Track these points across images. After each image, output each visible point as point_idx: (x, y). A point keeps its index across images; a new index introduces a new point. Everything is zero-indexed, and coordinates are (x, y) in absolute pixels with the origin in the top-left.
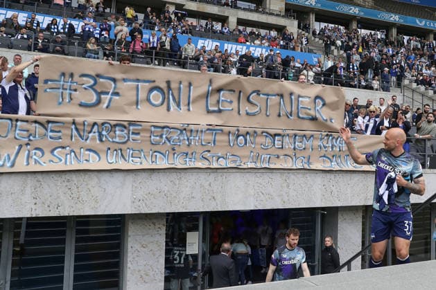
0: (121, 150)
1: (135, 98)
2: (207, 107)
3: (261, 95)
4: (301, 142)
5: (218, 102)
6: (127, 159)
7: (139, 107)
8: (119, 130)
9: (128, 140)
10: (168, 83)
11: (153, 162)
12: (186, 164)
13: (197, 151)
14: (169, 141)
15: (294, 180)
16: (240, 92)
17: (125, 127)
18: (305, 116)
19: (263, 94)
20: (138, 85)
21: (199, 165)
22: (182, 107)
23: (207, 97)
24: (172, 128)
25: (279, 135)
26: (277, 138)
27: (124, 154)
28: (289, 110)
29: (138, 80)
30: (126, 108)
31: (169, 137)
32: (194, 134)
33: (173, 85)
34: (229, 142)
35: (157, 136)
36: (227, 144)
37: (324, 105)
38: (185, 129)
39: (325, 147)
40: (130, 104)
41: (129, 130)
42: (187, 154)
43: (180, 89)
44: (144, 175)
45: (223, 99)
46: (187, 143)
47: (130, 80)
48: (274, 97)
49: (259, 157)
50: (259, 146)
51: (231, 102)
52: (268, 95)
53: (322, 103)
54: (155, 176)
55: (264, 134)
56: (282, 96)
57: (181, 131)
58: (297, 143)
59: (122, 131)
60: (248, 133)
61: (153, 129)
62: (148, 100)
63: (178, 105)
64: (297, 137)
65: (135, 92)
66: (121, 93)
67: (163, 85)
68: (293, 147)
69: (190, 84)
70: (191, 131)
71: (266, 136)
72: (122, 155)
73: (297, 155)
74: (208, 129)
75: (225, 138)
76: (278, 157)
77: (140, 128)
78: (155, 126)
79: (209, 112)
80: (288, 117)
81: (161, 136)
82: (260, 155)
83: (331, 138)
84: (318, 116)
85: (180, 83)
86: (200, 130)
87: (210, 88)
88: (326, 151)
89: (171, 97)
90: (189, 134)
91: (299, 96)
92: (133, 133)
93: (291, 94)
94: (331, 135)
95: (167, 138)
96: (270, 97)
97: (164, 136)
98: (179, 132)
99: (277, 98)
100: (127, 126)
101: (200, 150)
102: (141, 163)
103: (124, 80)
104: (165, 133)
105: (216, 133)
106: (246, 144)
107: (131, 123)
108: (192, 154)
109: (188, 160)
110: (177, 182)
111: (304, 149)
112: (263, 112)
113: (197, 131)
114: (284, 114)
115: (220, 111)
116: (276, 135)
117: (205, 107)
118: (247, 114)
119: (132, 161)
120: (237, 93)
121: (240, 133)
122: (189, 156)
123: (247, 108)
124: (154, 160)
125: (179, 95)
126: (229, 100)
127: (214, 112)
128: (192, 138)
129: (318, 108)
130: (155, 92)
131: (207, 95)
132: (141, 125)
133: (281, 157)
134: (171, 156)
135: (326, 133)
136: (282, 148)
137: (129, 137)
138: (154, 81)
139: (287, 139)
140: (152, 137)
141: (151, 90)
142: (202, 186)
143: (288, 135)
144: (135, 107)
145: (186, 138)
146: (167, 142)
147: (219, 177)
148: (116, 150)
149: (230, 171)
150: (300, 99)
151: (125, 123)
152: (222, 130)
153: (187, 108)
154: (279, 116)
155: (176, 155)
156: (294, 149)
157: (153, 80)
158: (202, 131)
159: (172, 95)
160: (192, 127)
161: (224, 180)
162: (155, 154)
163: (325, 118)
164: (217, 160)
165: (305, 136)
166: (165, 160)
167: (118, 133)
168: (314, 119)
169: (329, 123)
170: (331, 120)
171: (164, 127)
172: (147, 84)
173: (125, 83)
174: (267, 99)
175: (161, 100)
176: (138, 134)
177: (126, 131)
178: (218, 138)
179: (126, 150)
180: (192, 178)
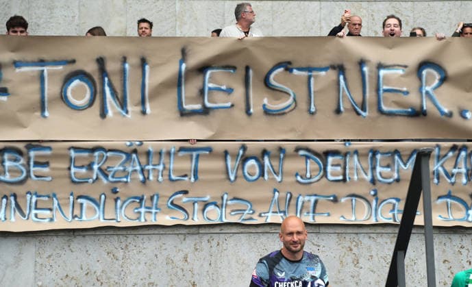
0: (15, 196)
1: (37, 97)
2: (180, 104)
3: (295, 72)
4: (388, 166)
5: (202, 92)
6: (27, 212)
7: (46, 114)
8: (10, 160)
9: (28, 176)
10: (101, 62)
11: (74, 217)
12: (139, 218)
13: (161, 193)
14: (106, 176)
15: (369, 248)
16: (247, 69)
17: (20, 153)
18: (394, 109)
19: (300, 69)
20: (43, 71)
21: (166, 219)
22: (129, 108)
23: (179, 85)
24: (110, 150)
25: (335, 153)
26: (330, 159)
27: (21, 204)
28: (358, 98)
29: (42, 62)
30: (22, 117)
31: (105, 167)
32: (154, 160)
33: (111, 67)
34: (227, 173)
35: (82, 167)
36: (224, 176)
37: (444, 80)
38: (135, 151)
39: (450, 175)
40: (29, 109)
41: (29, 159)
42: (141, 199)
43: (123, 71)
44: (57, 241)
45: (211, 85)
46: (141, 177)
47: (27, 64)
48: (323, 73)
49: (293, 202)
50: (292, 179)
51: (229, 91)
52: (310, 69)
53: (437, 77)
54: (77, 243)
55: (302, 152)
56: (340, 69)
57: (129, 155)
58: (379, 169)
59: (16, 160)
60: (265, 152)
61: (73, 154)
62: (63, 98)
63: (123, 105)
64: (379, 157)
65: (36, 86)
66: (10, 90)
67: (91, 68)
68: (369, 177)
69: (143, 62)
70: (148, 153)
71: (307, 157)
72: (17, 206)
73: (381, 196)
74: (181, 149)
75: (218, 164)
76: (336, 200)
77: (48, 152)
78: (77, 149)
79: (184, 114)
80: (358, 114)
81: (90, 167)
82: (295, 195)
83: (463, 154)
84: (427, 105)
85: (124, 60)
86: (164, 150)
87: (184, 66)
88: (453, 184)
89: (107, 89)
90: (143, 160)
91: (380, 66)
92: (37, 164)
93: (362, 63)
94: (465, 148)
95: (100, 169)
96: (314, 73)
97: (96, 167)
98: (124, 157)
99: (332, 74)
100: (24, 150)
101: (167, 190)
102: (52, 220)
103: (16, 64)
104: (96, 160)
105: (198, 156)
106: (262, 174)
107: (32, 145)
108: (152, 198)
109: (143, 210)
110: (120, 254)
111: (398, 180)
112: (303, 105)
113: (160, 153)
114: (349, 106)
115: (206, 111)
116: (328, 153)
117: (176, 104)
118: (267, 112)
119: (36, 216)
120: (241, 72)
121: (248, 153)
122: (146, 203)
123: (265, 101)
124: (77, 212)
125: (124, 85)
126: (224, 87)
127: (193, 113)
128: (150, 167)
129: (428, 88)
130: (76, 82)
131: (178, 82)
132: (49, 148)
133: (343, 200)
134: (110, 203)
135: (450, 144)
136: (344, 180)
137: (28, 172)
138: (73, 61)
139: (354, 162)
140: (73, 170)
141: (68, 79)
142: (169, 261)
143: (356, 152)
144: (38, 114)
145: (138, 168)
146: (101, 177)
147: (205, 244)
148: (5, 197)
149: (226, 230)
150: (382, 72)
151: (21, 146)
152: (210, 149)
153: (139, 108)
154: (338, 111)
155: (119, 202)
156: (373, 181)
157: (70, 58)
158: (169, 153)
159: (110, 85)
160: (150, 146)
161: (214, 249)
162: (80, 201)
163: (446, 110)
164: (203, 210)
165: (396, 152)
166: (99, 213)
167: (8, 164)
168: (418, 114)
169: (457, 119)
170: (462, 114)
171: (93, 150)
172: (61, 68)
173: (18, 70)
174: (309, 77)
175: (88, 96)
176: (46, 164)
177: (22, 161)
178: (202, 165)
179: (24, 197)
180: (149, 246)
